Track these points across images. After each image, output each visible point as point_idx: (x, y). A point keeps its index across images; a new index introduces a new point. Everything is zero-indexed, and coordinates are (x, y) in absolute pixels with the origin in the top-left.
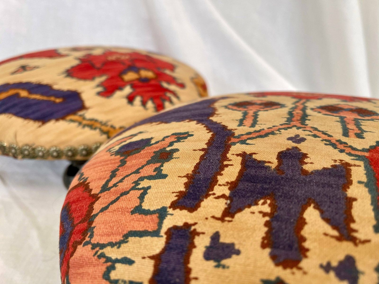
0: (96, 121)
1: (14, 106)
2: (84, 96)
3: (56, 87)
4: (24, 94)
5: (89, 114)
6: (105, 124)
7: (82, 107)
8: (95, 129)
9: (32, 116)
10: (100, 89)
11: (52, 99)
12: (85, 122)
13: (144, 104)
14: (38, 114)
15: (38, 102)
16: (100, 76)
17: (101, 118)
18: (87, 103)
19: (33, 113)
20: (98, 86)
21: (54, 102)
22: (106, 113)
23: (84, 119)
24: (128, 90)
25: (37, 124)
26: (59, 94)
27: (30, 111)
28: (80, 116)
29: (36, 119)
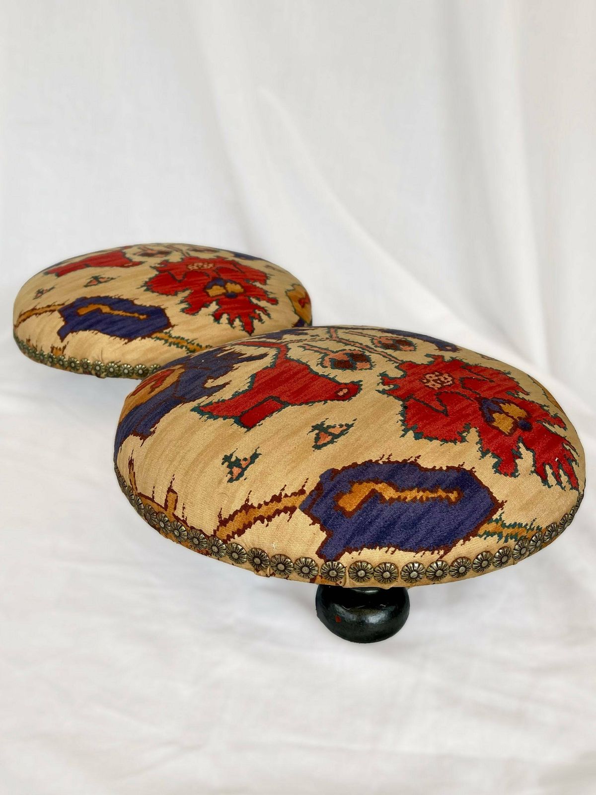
0: (183, 339)
1: (99, 322)
2: (168, 313)
3: (137, 302)
4: (106, 309)
5: (175, 332)
6: (192, 343)
7: (168, 325)
8: (182, 347)
9: (118, 333)
10: (184, 306)
11: (136, 315)
12: (170, 340)
13: (231, 322)
14: (123, 331)
15: (123, 319)
16: (184, 291)
17: (188, 336)
18: (173, 321)
19: (119, 329)
20: (182, 302)
21: (139, 319)
22: (192, 331)
23: (170, 336)
24: (214, 307)
25: (123, 341)
26: (142, 309)
27: (115, 328)
28: (166, 333)
29: (122, 336)
